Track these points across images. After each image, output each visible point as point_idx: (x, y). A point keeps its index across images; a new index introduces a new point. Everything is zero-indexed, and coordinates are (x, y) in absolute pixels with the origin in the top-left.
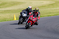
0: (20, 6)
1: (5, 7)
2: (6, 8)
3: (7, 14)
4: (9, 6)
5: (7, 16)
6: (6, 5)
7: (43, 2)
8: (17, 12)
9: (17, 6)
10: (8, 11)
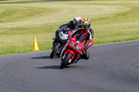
0: (47, 17)
1: (13, 21)
2: (15, 23)
3: (18, 36)
4: (21, 17)
5: (16, 41)
6: (15, 16)
7: (101, 9)
8: (40, 32)
9: (41, 18)
10: (19, 29)
